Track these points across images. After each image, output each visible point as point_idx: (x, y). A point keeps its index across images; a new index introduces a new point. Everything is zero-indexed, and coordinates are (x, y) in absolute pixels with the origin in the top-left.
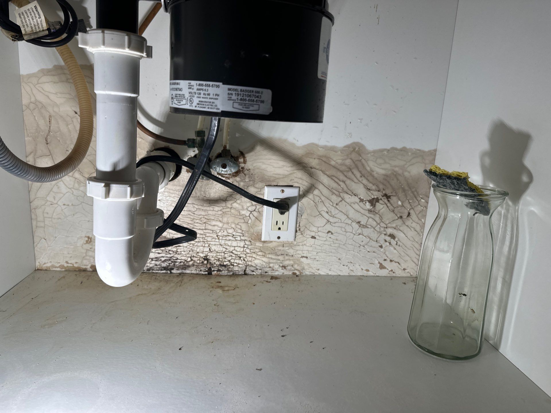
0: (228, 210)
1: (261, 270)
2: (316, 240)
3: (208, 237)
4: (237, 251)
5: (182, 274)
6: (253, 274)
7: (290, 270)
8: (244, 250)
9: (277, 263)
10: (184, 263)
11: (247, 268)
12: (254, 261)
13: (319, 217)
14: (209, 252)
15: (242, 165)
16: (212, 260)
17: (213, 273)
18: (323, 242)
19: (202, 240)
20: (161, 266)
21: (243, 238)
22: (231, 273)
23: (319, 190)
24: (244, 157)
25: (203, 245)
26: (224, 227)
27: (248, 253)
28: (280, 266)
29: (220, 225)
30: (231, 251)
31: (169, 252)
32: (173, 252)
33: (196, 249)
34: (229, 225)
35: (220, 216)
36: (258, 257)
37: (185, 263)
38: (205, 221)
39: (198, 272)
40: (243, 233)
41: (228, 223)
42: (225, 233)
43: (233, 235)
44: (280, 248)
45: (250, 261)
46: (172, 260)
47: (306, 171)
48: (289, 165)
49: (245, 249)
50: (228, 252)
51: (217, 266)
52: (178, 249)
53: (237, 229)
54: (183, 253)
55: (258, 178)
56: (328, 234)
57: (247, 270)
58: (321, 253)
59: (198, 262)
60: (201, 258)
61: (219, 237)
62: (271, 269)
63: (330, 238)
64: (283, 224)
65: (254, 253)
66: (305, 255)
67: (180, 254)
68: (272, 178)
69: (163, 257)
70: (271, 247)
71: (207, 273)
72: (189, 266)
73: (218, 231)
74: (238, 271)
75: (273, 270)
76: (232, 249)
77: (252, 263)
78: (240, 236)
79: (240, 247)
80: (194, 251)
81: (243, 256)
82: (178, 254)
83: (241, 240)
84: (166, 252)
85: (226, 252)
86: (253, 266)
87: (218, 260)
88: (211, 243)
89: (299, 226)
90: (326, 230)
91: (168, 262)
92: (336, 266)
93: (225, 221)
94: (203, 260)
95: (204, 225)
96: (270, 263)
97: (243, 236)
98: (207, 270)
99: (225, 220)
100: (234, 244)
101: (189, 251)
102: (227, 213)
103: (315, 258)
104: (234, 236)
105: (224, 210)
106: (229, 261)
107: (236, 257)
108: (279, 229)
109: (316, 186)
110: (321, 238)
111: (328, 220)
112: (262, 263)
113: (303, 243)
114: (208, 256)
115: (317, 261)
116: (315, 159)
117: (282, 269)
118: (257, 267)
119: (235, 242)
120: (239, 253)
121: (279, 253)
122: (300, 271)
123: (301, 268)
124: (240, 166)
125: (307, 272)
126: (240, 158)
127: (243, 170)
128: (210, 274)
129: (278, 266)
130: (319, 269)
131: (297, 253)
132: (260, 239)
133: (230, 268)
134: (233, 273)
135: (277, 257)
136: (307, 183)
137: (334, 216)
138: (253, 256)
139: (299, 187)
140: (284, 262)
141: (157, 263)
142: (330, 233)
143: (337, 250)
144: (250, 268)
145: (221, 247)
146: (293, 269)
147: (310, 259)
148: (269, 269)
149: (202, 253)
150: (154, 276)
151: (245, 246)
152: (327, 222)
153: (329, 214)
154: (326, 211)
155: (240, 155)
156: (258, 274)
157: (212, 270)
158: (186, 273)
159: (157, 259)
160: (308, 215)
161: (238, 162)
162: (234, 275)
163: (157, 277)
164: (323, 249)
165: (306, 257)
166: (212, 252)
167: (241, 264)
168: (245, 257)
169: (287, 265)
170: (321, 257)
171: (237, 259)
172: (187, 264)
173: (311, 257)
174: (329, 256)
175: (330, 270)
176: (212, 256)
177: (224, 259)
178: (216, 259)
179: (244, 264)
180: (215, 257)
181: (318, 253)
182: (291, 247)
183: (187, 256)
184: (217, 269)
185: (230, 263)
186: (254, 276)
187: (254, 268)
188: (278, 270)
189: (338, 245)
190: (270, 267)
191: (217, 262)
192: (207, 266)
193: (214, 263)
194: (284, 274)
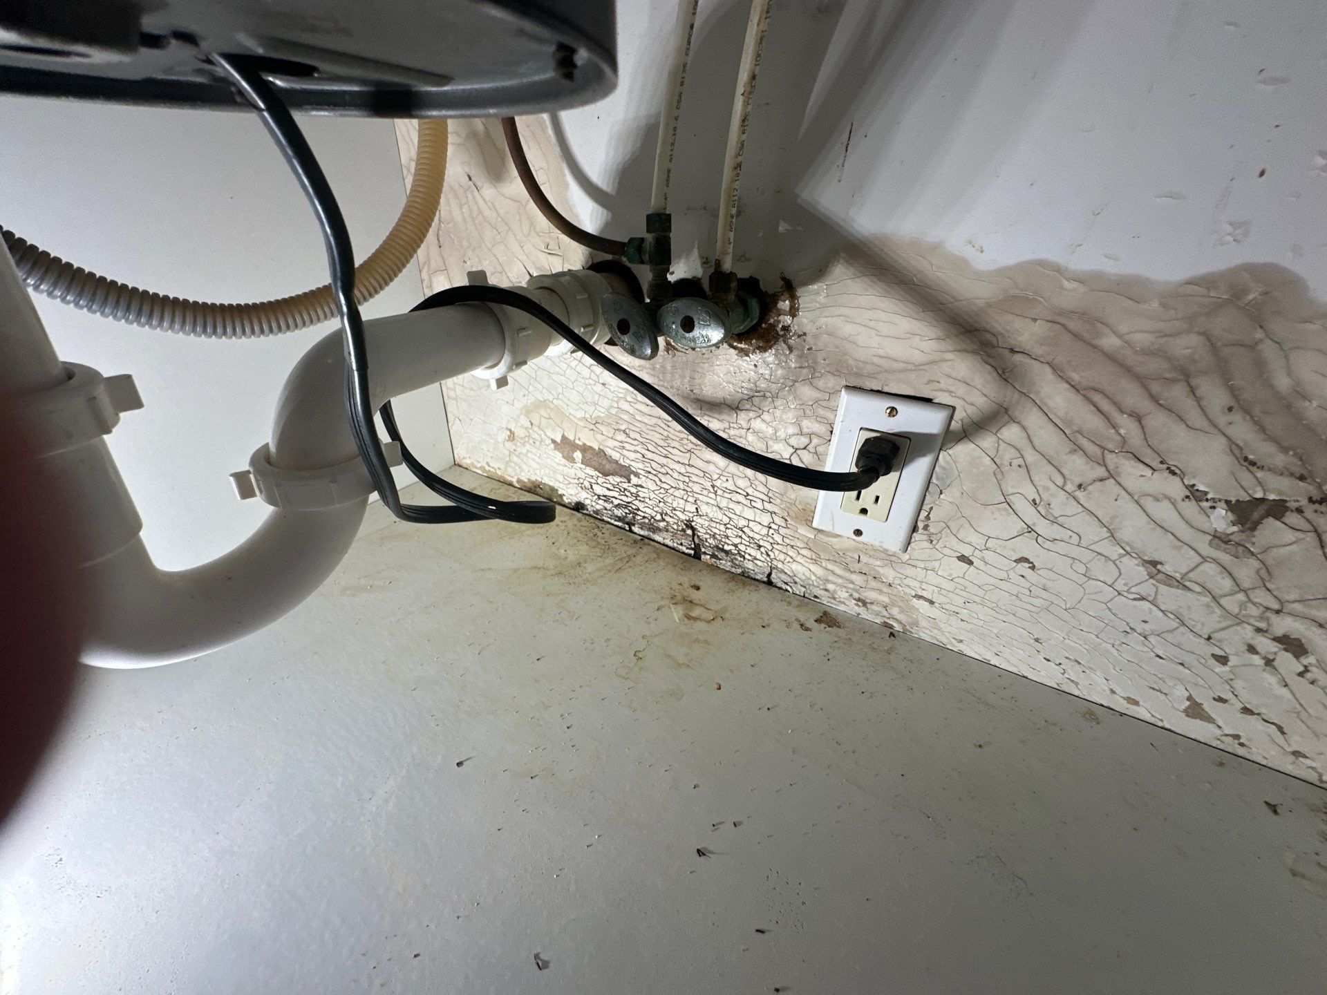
1: (805, 587)
2: (972, 568)
3: (694, 482)
4: (753, 531)
5: (646, 540)
6: (787, 590)
7: (877, 614)
8: (770, 534)
9: (845, 587)
10: (650, 520)
11: (773, 573)
12: (789, 564)
13: (999, 510)
14: (696, 514)
15: (787, 320)
16: (701, 532)
17: (703, 557)
18: (992, 581)
19: (682, 486)
20: (614, 513)
21: (768, 506)
22: (739, 571)
23: (1024, 428)
24: (793, 297)
25: (685, 498)
26: (729, 469)
27: (778, 544)
28: (851, 595)
29: (722, 463)
30: (741, 527)
31: (624, 492)
32: (631, 493)
33: (671, 501)
34: (741, 469)
36: (799, 559)
37: (652, 522)
38: (690, 446)
39: (675, 545)
40: (770, 495)
42: (730, 485)
43: (748, 494)
45: (780, 561)
46: (630, 508)
47: (990, 360)
48: (932, 332)
49: (771, 531)
50: (735, 527)
51: (710, 547)
52: (640, 491)
53: (757, 482)
54: (647, 500)
55: (828, 362)
56: (1020, 565)
57: (774, 576)
58: (981, 606)
59: (675, 527)
60: (681, 521)
61: (716, 489)
62: (828, 594)
63: (1023, 576)
64: (876, 502)
65: (792, 547)
66: (925, 594)
67: (643, 501)
68: (869, 368)
69: (616, 498)
70: (836, 547)
71: (692, 552)
72: (659, 529)
73: (715, 477)
74: (754, 570)
75: (834, 599)
76: (742, 523)
77: (786, 566)
78: (763, 500)
79: (760, 523)
80: (667, 504)
81: (765, 545)
82: (640, 501)
83: (764, 510)
84: (620, 489)
85: (728, 526)
86: (786, 573)
87: (714, 536)
88: (701, 497)
89: (928, 518)
90: (1013, 550)
91: (623, 509)
92: (1021, 652)
94: (685, 527)
95: (688, 455)
96: (828, 581)
97: (770, 502)
98: (692, 546)
100: (749, 514)
101: (658, 501)
103: (957, 613)
104: (749, 497)
106: (736, 546)
107: (750, 543)
108: (864, 511)
109: (1015, 413)
110: (989, 569)
111: (1028, 526)
112: (808, 576)
113: (929, 565)
114: (693, 521)
115: (963, 620)
116: (1035, 320)
117: (857, 605)
118: (797, 580)
119: (751, 511)
120: (757, 536)
121: (857, 567)
122: (905, 625)
123: (910, 620)
124: (779, 322)
125: (924, 635)
126: (783, 298)
127: (785, 334)
128: (697, 556)
129: (847, 595)
130: (961, 641)
131: (906, 582)
132: (810, 521)
133: (736, 559)
134: (743, 572)
135: (847, 575)
136: (985, 399)
137: (1058, 519)
138: (789, 553)
139: (954, 408)
140: (865, 592)
141: (606, 505)
142: (1027, 565)
143: (1035, 615)
144: (780, 575)
145: (719, 512)
146: (885, 613)
147: (941, 609)
148: (823, 593)
149: (683, 513)
150: (596, 530)
151: (773, 526)
152: (1026, 531)
153: (1039, 508)
154: (1031, 499)
155: (781, 290)
156: (798, 593)
157: (701, 550)
158: (654, 541)
159: (607, 499)
160: (962, 493)
161: (774, 311)
162: (743, 576)
163: (599, 534)
164: (988, 598)
165: (928, 599)
166: (702, 517)
167: (761, 561)
168: (770, 549)
169: (872, 601)
170: (976, 617)
171: (753, 548)
172: (656, 525)
173: (944, 606)
174: (1005, 622)
175: (998, 655)
176: (702, 525)
177: (725, 538)
178: (709, 533)
179: (766, 562)
180: (707, 529)
181: (969, 602)
182: (889, 562)
183: (655, 509)
184: (710, 553)
185: (736, 549)
186: (787, 592)
187: (789, 579)
188: (847, 602)
189: (1046, 604)
190: (827, 590)
191: (712, 539)
192: (692, 542)
193: (705, 540)
194: (859, 616)
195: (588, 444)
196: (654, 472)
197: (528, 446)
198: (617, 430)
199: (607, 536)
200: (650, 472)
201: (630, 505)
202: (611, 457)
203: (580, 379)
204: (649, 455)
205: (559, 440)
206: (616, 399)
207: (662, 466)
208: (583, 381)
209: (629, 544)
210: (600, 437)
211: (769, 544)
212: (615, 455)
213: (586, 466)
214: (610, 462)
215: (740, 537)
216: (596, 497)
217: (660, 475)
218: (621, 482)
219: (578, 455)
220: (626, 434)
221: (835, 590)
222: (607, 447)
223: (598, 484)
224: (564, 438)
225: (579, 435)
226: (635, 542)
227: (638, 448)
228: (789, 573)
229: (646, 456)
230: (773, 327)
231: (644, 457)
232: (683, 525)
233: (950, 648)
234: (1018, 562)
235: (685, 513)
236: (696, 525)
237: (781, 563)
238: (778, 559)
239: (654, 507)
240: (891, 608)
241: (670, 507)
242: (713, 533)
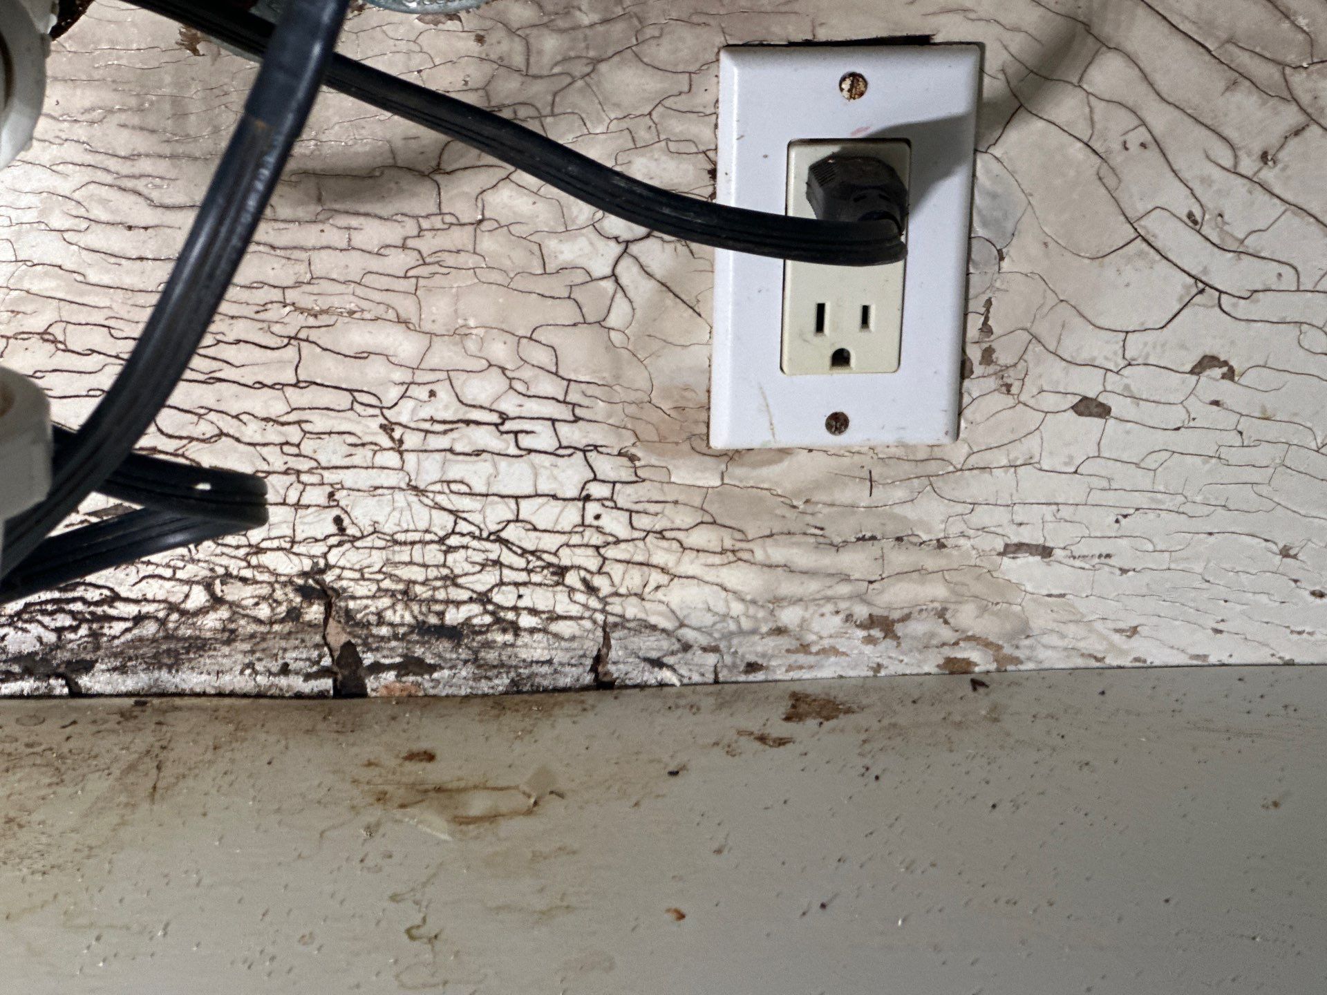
0: (459, 236)
1: (715, 649)
2: (1111, 422)
3: (318, 435)
4: (535, 529)
5: (156, 701)
6: (662, 685)
7: (927, 645)
8: (589, 519)
9: (828, 599)
10: (163, 622)
11: (613, 643)
12: (660, 595)
14: (333, 540)
17: (371, 683)
18: (1160, 439)
21: (571, 434)
22: (502, 682)
23: (1131, 59)
25: (293, 498)
26: (433, 360)
27: (618, 541)
28: (848, 618)
30: (494, 528)
34: (471, 345)
36: (690, 565)
37: (171, 625)
38: (296, 323)
39: (261, 680)
41: (459, 334)
42: (445, 407)
43: (504, 417)
45: (630, 593)
46: (78, 607)
49: (592, 508)
50: (472, 535)
51: (395, 637)
53: (526, 373)
56: (1204, 379)
57: (616, 653)
58: (1152, 516)
59: (264, 611)
60: (284, 585)
61: (397, 433)
62: (784, 642)
63: (1216, 403)
64: (864, 322)
65: (661, 534)
66: (1026, 535)
70: (784, 487)
71: (327, 683)
72: (199, 645)
73: (394, 394)
74: (550, 662)
75: (804, 648)
76: (496, 515)
77: (648, 605)
78: (552, 421)
79: (554, 497)
81: (578, 561)
83: (560, 451)
85: (454, 541)
86: (654, 628)
87: (405, 593)
88: (347, 478)
89: (986, 329)
90: (1184, 346)
91: (46, 620)
92: (1264, 599)
93: (441, 320)
94: (297, 600)
95: (290, 352)
96: (777, 601)
97: (576, 419)
98: (327, 661)
99: (438, 310)
100: (516, 477)
102: (451, 260)
103: (1108, 556)
104: (508, 426)
105: (428, 244)
106: (483, 599)
107: (530, 571)
108: (841, 358)
110: (1148, 413)
111: (1197, 279)
112: (720, 608)
113: (1018, 453)
114: (328, 567)
115: (1124, 571)
117: (869, 640)
118: (689, 635)
119: (521, 467)
120: (551, 543)
122: (999, 648)
123: (1009, 626)
125: (1049, 653)
128: (348, 690)
129: (837, 620)
130: (1134, 629)
131: (977, 522)
132: (700, 436)
133: (489, 645)
134: (514, 681)
135: (828, 560)
137: (1246, 242)
139: (981, 47)
140: (882, 592)
142: (1218, 372)
143: (1264, 490)
144: (633, 642)
145: (415, 506)
146: (946, 634)
147: (1071, 561)
148: (771, 643)
149: (288, 552)
151: (594, 489)
152: (1195, 290)
153: (1205, 231)
154: (1184, 215)
156: (697, 677)
157: (360, 660)
162: (521, 691)
164: (1162, 488)
165: (1037, 546)
166: (358, 544)
167: (570, 618)
168: (594, 568)
169: (906, 611)
170: (1150, 547)
171: (540, 585)
172: (189, 632)
173: (1077, 550)
174: (1210, 534)
175: (1221, 632)
176: (361, 570)
177: (446, 587)
178: (387, 591)
179: (587, 614)
180: (380, 577)
181: (1125, 516)
182: (925, 481)
183: (180, 574)
184: (398, 660)
185: (486, 612)
186: (666, 689)
187: (665, 644)
188: (842, 645)
189: (1277, 452)
190: (779, 631)
191: (399, 607)
192: (327, 644)
193: (373, 619)
194: (883, 673)
196: (170, 446)
198: (15, 336)
207: (200, 414)
211: (591, 551)
215: (497, 563)
217: (194, 450)
220: (55, 341)
221: (803, 621)
228: (663, 625)
232: (291, 595)
233: (1115, 663)
234: (1198, 374)
235: (296, 549)
236: (339, 578)
237: (634, 600)
238: (623, 590)
239: (175, 569)
240: (956, 611)
241: (238, 547)
242: (401, 587)
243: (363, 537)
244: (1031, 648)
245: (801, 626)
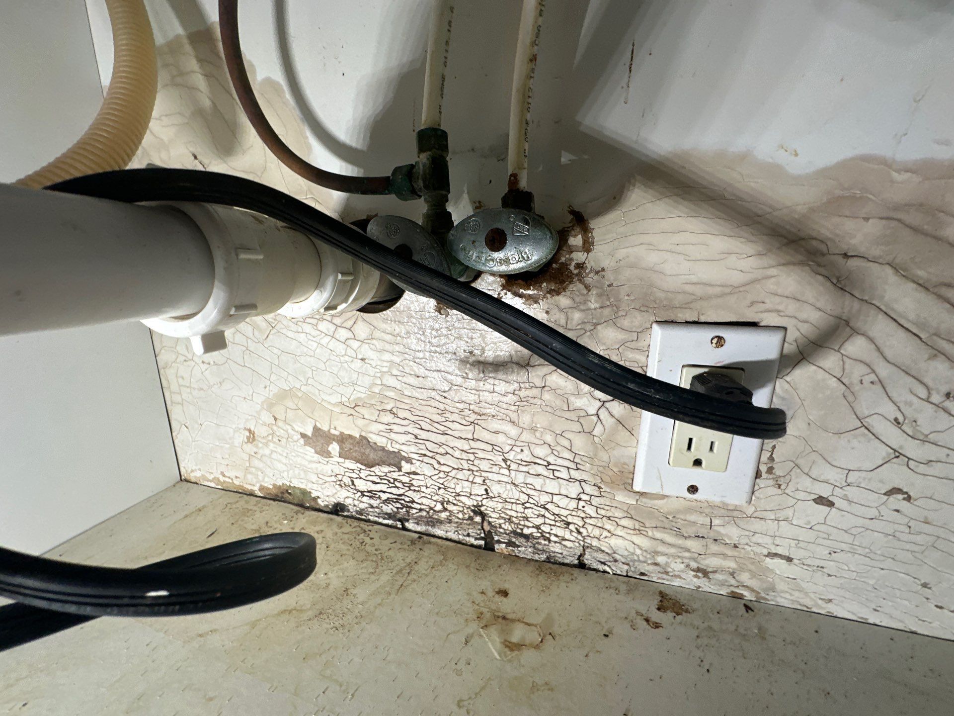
0: (535, 392)
1: (628, 564)
2: (834, 510)
3: (481, 459)
4: (559, 507)
5: (425, 537)
6: (605, 572)
7: (722, 584)
8: (580, 507)
9: (679, 557)
10: (428, 512)
11: (586, 552)
12: (606, 540)
13: (855, 437)
14: (485, 497)
15: (579, 257)
16: (494, 517)
17: (496, 546)
18: (860, 522)
19: (466, 466)
20: (382, 511)
21: (575, 474)
22: (543, 557)
23: (871, 340)
24: (586, 230)
25: (471, 479)
26: (523, 438)
27: (591, 517)
28: (688, 566)
29: (513, 431)
30: (543, 503)
31: (394, 483)
32: (403, 484)
33: (453, 486)
34: (538, 434)
35: (513, 408)
36: (619, 532)
37: (431, 514)
38: (473, 417)
39: (461, 537)
40: (577, 460)
41: (533, 430)
42: (526, 456)
43: (549, 464)
44: (692, 518)
45: (594, 537)
46: (402, 502)
47: (821, 270)
48: (750, 249)
49: (582, 503)
50: (535, 505)
51: (505, 533)
52: (414, 479)
53: (559, 448)
54: (423, 489)
55: (632, 298)
56: (892, 498)
57: (587, 556)
58: (850, 555)
59: (460, 516)
60: (467, 508)
61: (508, 463)
62: (657, 568)
63: (898, 511)
64: (711, 449)
65: (609, 518)
66: (779, 551)
67: (418, 491)
68: (680, 297)
69: (384, 492)
70: (664, 510)
71: (482, 543)
72: (440, 522)
73: (508, 448)
74: (562, 554)
75: (667, 573)
76: (544, 498)
77: (601, 543)
78: (568, 468)
79: (567, 496)
80: (449, 490)
81: (574, 521)
82: (415, 491)
83: (570, 480)
84: (389, 481)
85: (528, 505)
86: (603, 551)
87: (509, 519)
88: (490, 475)
89: (771, 458)
90: (881, 481)
91: (394, 504)
92: (906, 603)
93: (526, 423)
94: (472, 514)
95: (471, 427)
96: (657, 553)
97: (578, 469)
98: (483, 535)
99: (526, 419)
100: (552, 486)
101: (437, 488)
102: (532, 401)
103: (822, 567)
104: (550, 467)
105: (523, 393)
106: (538, 527)
107: (556, 521)
108: (698, 463)
109: (858, 324)
110: (856, 509)
111: (895, 451)
112: (632, 550)
113: (781, 515)
114: (482, 505)
115: (829, 575)
116: (867, 219)
117: (696, 576)
118: (617, 557)
119: (555, 483)
120: (564, 513)
121: (691, 531)
122: (759, 593)
123: (765, 586)
124: (571, 260)
125: (783, 600)
126: (573, 233)
127: (580, 272)
128: (489, 547)
129: (682, 566)
130: (830, 601)
131: (754, 539)
132: (629, 483)
133: (539, 543)
134: (548, 558)
135: (680, 542)
136: (820, 313)
137: (929, 437)
138: (605, 527)
139: (785, 329)
140: (705, 559)
141: (372, 502)
142: (900, 497)
143: (917, 555)
144: (595, 554)
145: (514, 490)
146: (733, 582)
147: (802, 566)
148: (651, 568)
149: (469, 497)
150: (362, 536)
151: (583, 497)
152: (893, 456)
153: (904, 427)
154: (892, 418)
155: (571, 224)
156: (619, 572)
157: (493, 538)
158: (434, 536)
159: (372, 494)
160: (809, 424)
161: (564, 248)
162: (549, 562)
163: (367, 540)
164: (858, 544)
165: (785, 556)
166: (493, 499)
167: (570, 541)
168: (581, 525)
169: (715, 569)
170: (847, 568)
171: (559, 527)
172: (436, 517)
173: (805, 562)
174: (882, 569)
175: (878, 611)
176: (494, 509)
177: (524, 520)
178: (503, 517)
179: (577, 541)
180: (500, 512)
181: (835, 552)
182: (731, 518)
183: (433, 498)
184: (506, 541)
185: (538, 532)
186: (607, 574)
187: (607, 558)
188: (683, 575)
189: (931, 539)
190: (656, 564)
191: (507, 524)
192: (483, 529)
193: (498, 526)
194: (700, 589)
195: (347, 432)
196: (430, 454)
197: (272, 445)
198: (382, 410)
199: (376, 541)
200: (425, 455)
201: (403, 497)
202: (375, 443)
203: (333, 358)
204: (423, 435)
205: (309, 433)
206: (378, 375)
207: (440, 445)
208: (337, 359)
209: (406, 546)
210: (361, 422)
211: (580, 519)
212: (381, 441)
213: (345, 458)
214: (375, 450)
215: (543, 516)
216: (359, 494)
217: (438, 457)
218: (390, 472)
219: (334, 448)
220: (394, 414)
221: (667, 562)
222: (371, 432)
223: (361, 478)
224: (316, 430)
225: (335, 423)
226: (413, 542)
227: (410, 429)
228: (607, 550)
229: (419, 437)
230: (565, 266)
231: (416, 438)
232: (470, 512)
233: (816, 611)
234: (889, 495)
235: (471, 497)
236: (486, 510)
237: (596, 540)
238: (592, 535)
239: (432, 496)
240: (740, 574)
241: (452, 493)
242: (508, 517)
243: (495, 497)
244: (774, 596)
245: (666, 564)
